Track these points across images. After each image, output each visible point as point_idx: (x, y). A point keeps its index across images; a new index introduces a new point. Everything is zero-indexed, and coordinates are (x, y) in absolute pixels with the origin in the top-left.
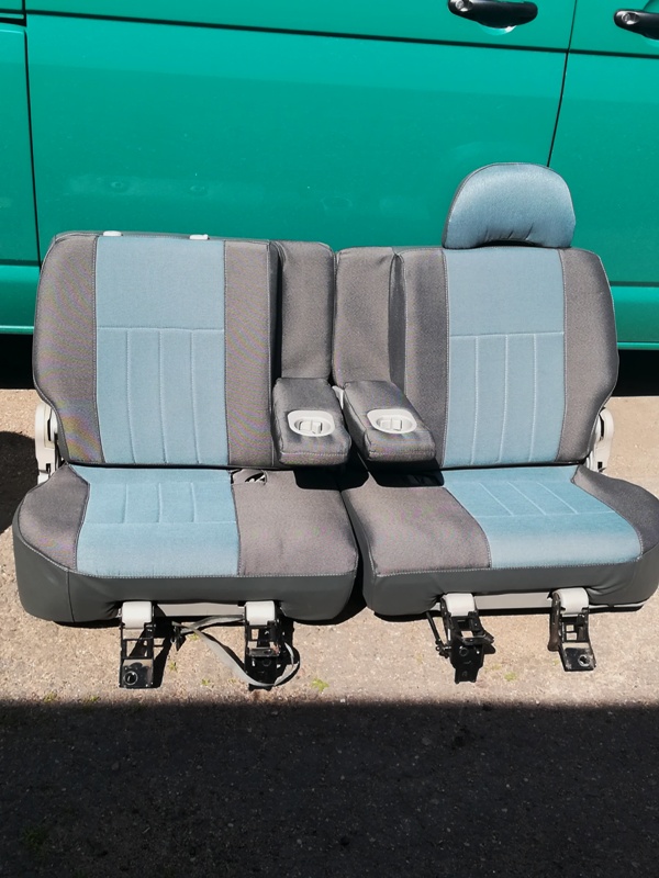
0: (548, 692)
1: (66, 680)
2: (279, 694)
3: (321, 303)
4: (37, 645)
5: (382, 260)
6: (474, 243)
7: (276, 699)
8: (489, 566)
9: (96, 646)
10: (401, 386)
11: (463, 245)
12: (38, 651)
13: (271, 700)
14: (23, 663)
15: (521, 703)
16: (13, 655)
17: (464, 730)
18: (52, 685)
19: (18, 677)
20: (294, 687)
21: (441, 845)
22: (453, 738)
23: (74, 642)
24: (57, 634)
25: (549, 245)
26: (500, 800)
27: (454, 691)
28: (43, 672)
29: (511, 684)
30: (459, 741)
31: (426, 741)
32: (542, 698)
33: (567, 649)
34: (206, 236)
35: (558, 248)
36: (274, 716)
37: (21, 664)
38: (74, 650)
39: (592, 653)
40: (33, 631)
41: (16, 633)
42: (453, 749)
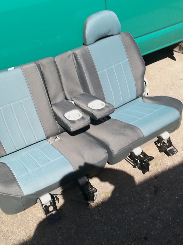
0: (168, 165)
1: (30, 230)
2: (97, 202)
3: (56, 76)
4: (13, 223)
5: (69, 56)
6: (95, 41)
7: (97, 204)
8: (144, 137)
9: (32, 214)
10: (89, 93)
11: (92, 43)
12: (15, 225)
13: (96, 205)
14: (12, 231)
15: (164, 171)
16: (7, 230)
17: (155, 187)
18: (27, 234)
19: (14, 237)
20: (100, 198)
21: (171, 225)
22: (154, 191)
23: (24, 216)
24: (17, 216)
25: (115, 34)
26: (177, 203)
27: (144, 177)
28: (21, 231)
29: (158, 167)
30: (156, 191)
31: (148, 196)
32: (168, 167)
33: (169, 150)
34: (13, 68)
35: (118, 34)
36: (100, 210)
37: (12, 232)
38: (26, 218)
39: (175, 148)
40: (9, 219)
41: (4, 222)
42: (156, 194)
